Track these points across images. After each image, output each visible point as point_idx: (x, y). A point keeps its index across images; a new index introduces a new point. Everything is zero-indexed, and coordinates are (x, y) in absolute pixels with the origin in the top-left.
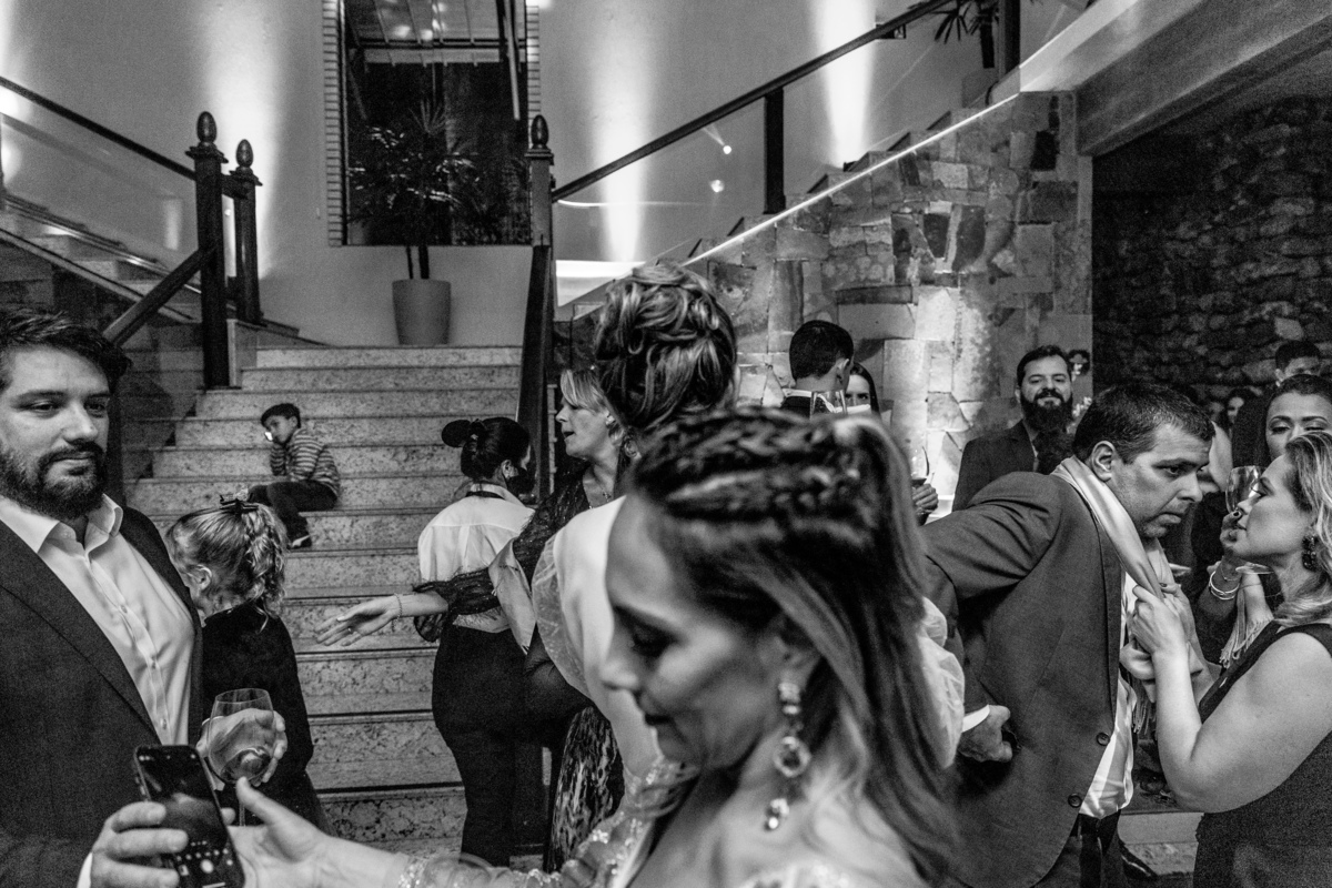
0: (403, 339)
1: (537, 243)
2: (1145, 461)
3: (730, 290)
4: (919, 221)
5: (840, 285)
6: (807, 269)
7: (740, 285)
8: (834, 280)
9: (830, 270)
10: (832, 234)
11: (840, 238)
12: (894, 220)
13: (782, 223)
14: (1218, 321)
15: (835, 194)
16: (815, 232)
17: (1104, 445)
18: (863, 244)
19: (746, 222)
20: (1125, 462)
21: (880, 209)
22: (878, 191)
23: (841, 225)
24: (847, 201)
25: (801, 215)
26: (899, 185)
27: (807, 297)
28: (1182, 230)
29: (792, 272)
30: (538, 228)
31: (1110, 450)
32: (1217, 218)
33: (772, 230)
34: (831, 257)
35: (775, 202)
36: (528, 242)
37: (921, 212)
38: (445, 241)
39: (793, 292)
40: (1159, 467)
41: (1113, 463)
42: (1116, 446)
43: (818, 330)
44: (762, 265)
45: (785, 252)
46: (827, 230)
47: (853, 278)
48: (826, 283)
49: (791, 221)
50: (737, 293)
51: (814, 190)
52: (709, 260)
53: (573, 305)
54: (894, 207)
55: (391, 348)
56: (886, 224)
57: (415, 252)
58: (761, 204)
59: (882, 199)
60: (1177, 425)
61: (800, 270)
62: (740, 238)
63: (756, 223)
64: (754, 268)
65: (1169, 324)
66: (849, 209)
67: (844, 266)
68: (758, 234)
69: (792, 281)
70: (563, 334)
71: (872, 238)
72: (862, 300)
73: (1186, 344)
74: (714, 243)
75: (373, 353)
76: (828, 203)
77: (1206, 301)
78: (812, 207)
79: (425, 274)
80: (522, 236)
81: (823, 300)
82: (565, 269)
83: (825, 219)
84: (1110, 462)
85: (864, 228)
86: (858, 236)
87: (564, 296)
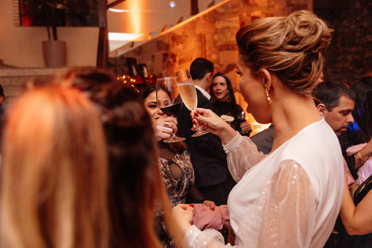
0: (47, 64)
1: (101, 26)
2: (336, 110)
3: (178, 45)
4: (249, 19)
5: (220, 43)
6: (208, 37)
7: (182, 43)
8: (217, 42)
9: (216, 37)
10: (217, 23)
11: (220, 25)
12: (240, 19)
13: (198, 19)
14: (357, 57)
15: (218, 8)
16: (210, 22)
17: (321, 105)
18: (228, 28)
19: (184, 18)
20: (329, 111)
21: (235, 14)
22: (234, 7)
23: (220, 20)
24: (221, 10)
25: (205, 16)
26: (241, 5)
27: (207, 48)
28: (345, 23)
29: (202, 38)
30: (101, 20)
31: (323, 107)
32: (358, 18)
33: (193, 22)
34: (216, 32)
35: (195, 10)
36: (97, 26)
37: (250, 15)
38: (64, 25)
39: (202, 45)
40: (340, 112)
41: (324, 112)
42: (325, 105)
43: (200, 61)
44: (190, 35)
45: (199, 30)
46: (215, 22)
47: (224, 40)
48: (215, 42)
49: (201, 18)
50: (180, 46)
51: (210, 6)
52: (170, 33)
53: (116, 51)
54: (240, 13)
55: (43, 68)
56: (237, 20)
57: (51, 30)
58: (189, 11)
59: (235, 10)
60: (347, 96)
61: (205, 37)
62: (181, 24)
63: (187, 18)
64: (187, 36)
65: (340, 58)
66: (223, 14)
67: (221, 36)
68: (189, 23)
69: (201, 41)
70: (113, 63)
71: (232, 25)
72: (228, 49)
73: (346, 65)
74: (171, 26)
75: (35, 70)
76: (215, 11)
77: (353, 49)
78: (210, 13)
79: (56, 38)
80: (94, 23)
81: (213, 49)
82: (112, 37)
83: (214, 17)
84: (323, 112)
85: (229, 21)
86: (226, 24)
87: (112, 47)
